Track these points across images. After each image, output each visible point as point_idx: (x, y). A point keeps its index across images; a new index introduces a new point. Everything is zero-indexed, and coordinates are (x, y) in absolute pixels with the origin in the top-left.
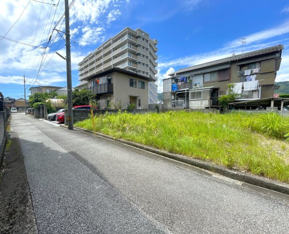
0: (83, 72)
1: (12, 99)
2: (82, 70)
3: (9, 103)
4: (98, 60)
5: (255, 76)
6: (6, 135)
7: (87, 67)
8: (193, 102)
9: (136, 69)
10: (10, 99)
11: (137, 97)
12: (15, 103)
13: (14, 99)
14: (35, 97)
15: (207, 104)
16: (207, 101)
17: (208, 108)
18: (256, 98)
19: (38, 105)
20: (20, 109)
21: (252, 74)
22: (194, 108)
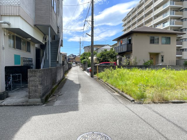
0: (126, 27)
1: (74, 56)
2: (125, 25)
3: (72, 59)
4: (140, 13)
6: (64, 77)
7: (129, 22)
9: (182, 17)
10: (73, 56)
11: (160, 53)
12: (76, 59)
13: (76, 56)
14: (84, 56)
19: (84, 61)
20: (78, 63)
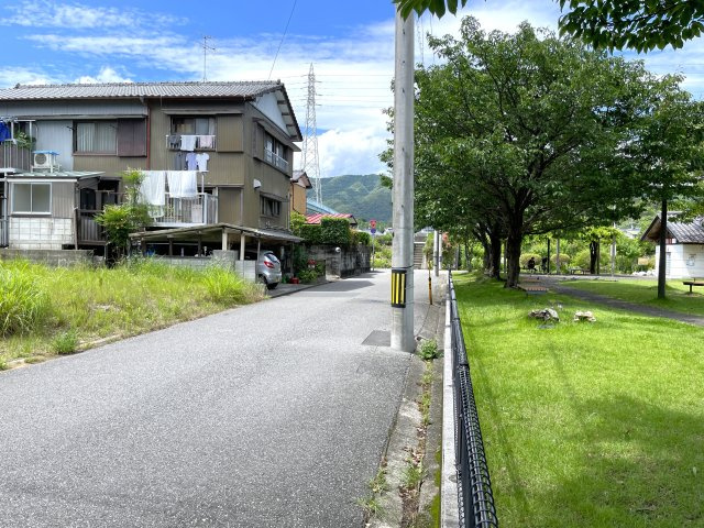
5: (206, 156)
8: (24, 223)
15: (69, 232)
16: (69, 221)
17: (71, 247)
18: (198, 221)
21: (198, 150)
22: (26, 247)
